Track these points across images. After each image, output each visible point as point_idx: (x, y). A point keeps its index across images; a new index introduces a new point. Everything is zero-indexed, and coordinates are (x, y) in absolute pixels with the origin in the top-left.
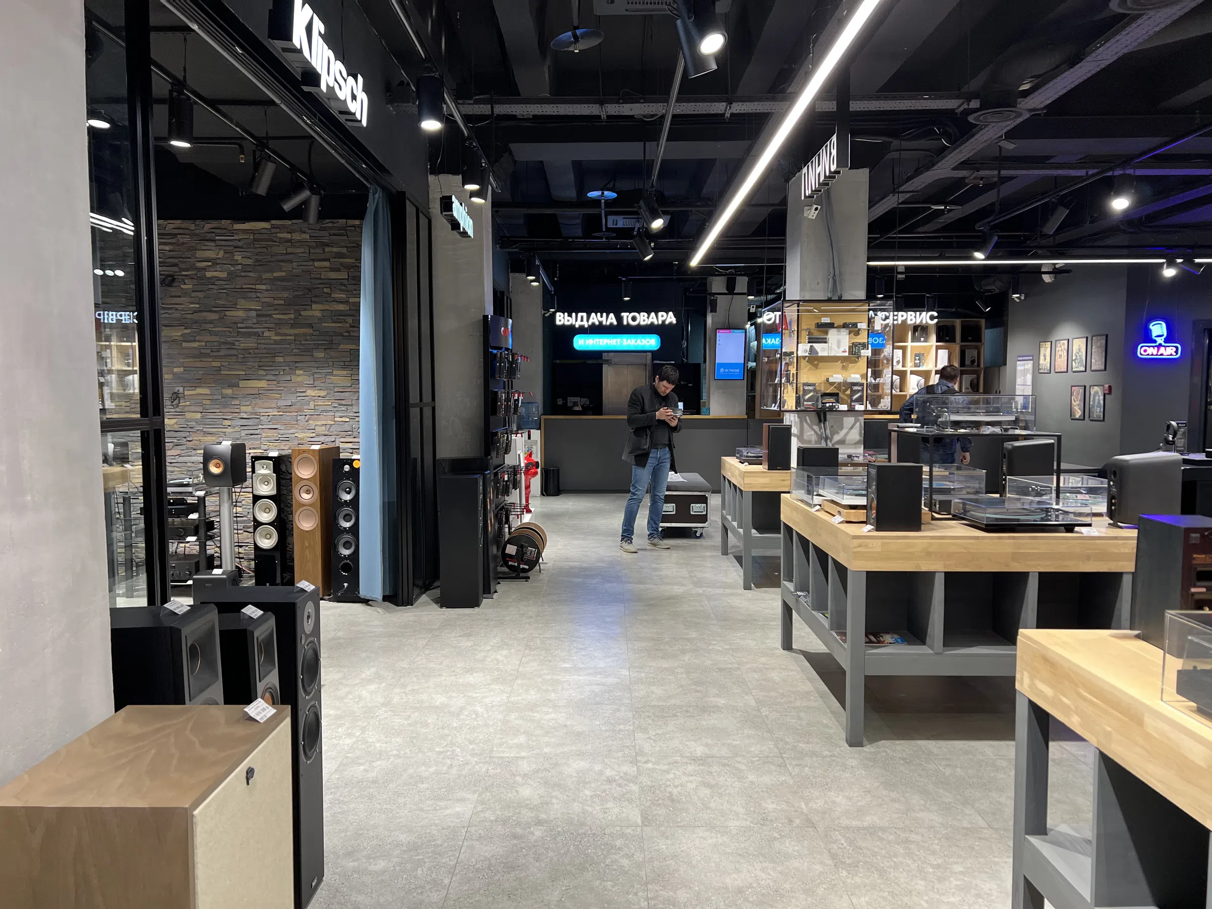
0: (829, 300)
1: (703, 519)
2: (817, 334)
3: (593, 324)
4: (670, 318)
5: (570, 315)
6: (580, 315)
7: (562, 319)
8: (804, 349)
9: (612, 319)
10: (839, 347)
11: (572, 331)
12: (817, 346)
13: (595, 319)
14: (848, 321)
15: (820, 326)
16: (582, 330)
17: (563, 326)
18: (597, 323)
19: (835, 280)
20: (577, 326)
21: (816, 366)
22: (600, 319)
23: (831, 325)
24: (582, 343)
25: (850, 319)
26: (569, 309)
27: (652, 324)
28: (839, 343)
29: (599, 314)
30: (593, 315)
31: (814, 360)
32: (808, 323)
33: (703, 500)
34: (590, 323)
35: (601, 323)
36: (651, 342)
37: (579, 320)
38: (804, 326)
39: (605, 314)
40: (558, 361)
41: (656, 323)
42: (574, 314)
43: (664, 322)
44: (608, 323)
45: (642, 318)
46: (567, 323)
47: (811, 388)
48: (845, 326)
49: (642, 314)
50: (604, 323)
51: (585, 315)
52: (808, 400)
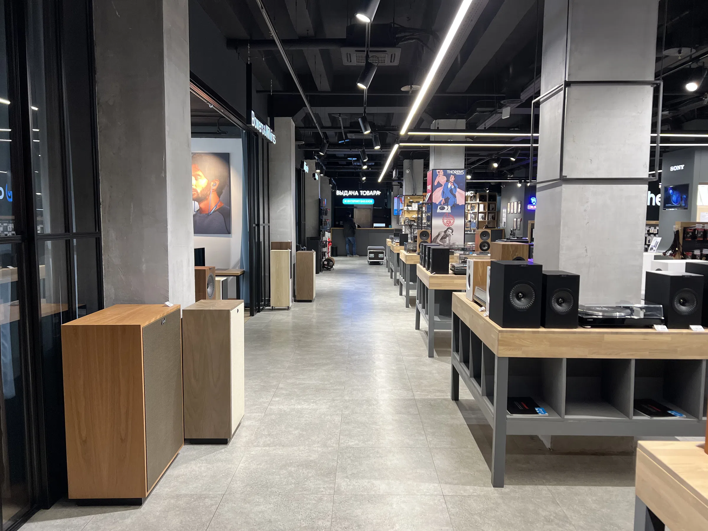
0: (413, 195)
1: (382, 259)
2: (409, 204)
3: (350, 195)
4: (378, 193)
5: (342, 192)
6: (345, 191)
7: (339, 193)
8: (406, 208)
9: (356, 193)
10: (415, 208)
11: (342, 197)
12: (409, 208)
13: (351, 193)
14: (417, 201)
15: (410, 202)
16: (346, 197)
17: (339, 196)
18: (351, 194)
19: (414, 189)
20: (344, 195)
21: (409, 213)
22: (353, 193)
23: (413, 202)
24: (345, 201)
25: (418, 200)
26: (341, 189)
27: (371, 195)
28: (415, 206)
29: (352, 191)
30: (350, 191)
31: (408, 211)
32: (407, 201)
33: (382, 253)
34: (349, 194)
35: (353, 194)
36: (371, 202)
37: (345, 193)
38: (406, 202)
39: (354, 191)
40: (336, 207)
41: (372, 194)
42: (343, 191)
43: (375, 194)
44: (355, 195)
45: (368, 193)
46: (341, 194)
47: (407, 219)
48: (417, 202)
49: (367, 191)
50: (354, 194)
51: (347, 191)
52: (406, 222)
